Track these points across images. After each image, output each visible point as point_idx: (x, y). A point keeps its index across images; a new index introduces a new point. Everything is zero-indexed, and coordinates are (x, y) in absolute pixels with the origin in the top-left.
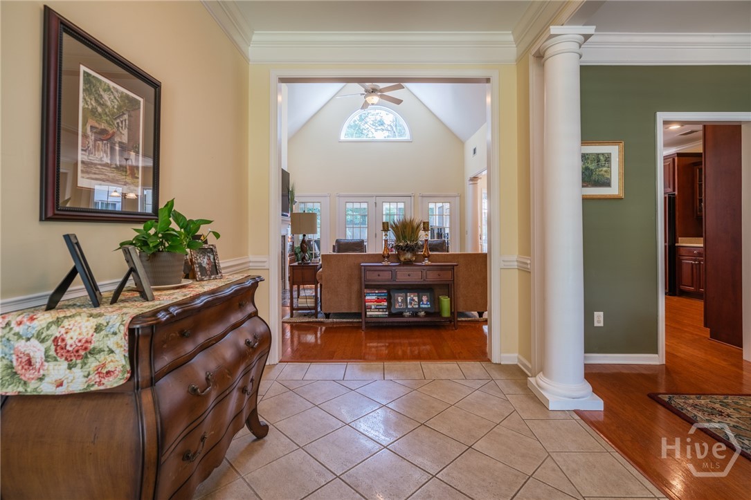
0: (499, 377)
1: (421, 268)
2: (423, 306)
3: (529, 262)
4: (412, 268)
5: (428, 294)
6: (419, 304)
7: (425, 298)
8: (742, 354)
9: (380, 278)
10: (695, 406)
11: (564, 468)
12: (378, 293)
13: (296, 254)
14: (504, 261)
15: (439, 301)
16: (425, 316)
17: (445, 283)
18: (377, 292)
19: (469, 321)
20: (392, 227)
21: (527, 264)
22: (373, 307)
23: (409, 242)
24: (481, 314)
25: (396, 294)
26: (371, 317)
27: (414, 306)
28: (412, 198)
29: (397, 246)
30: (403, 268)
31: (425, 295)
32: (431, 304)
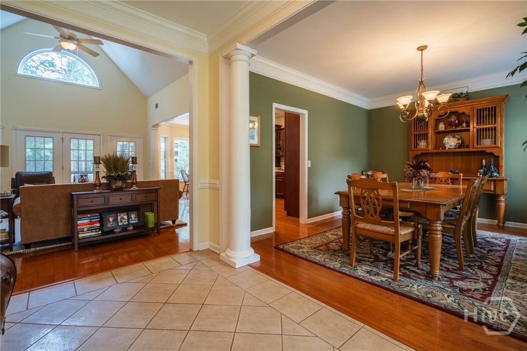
0: (202, 259)
1: (131, 192)
2: (132, 222)
3: (218, 183)
4: (123, 193)
5: (136, 212)
6: (128, 221)
7: (133, 216)
8: (299, 221)
9: (92, 204)
10: (292, 247)
11: (254, 295)
12: (91, 217)
14: (201, 183)
15: (144, 217)
16: (133, 230)
17: (149, 202)
18: (89, 216)
19: (166, 228)
21: (217, 184)
22: (85, 229)
23: (120, 173)
24: (174, 222)
25: (107, 216)
26: (84, 238)
27: (125, 223)
28: (102, 136)
29: (108, 176)
30: (114, 193)
31: (133, 214)
32: (138, 220)
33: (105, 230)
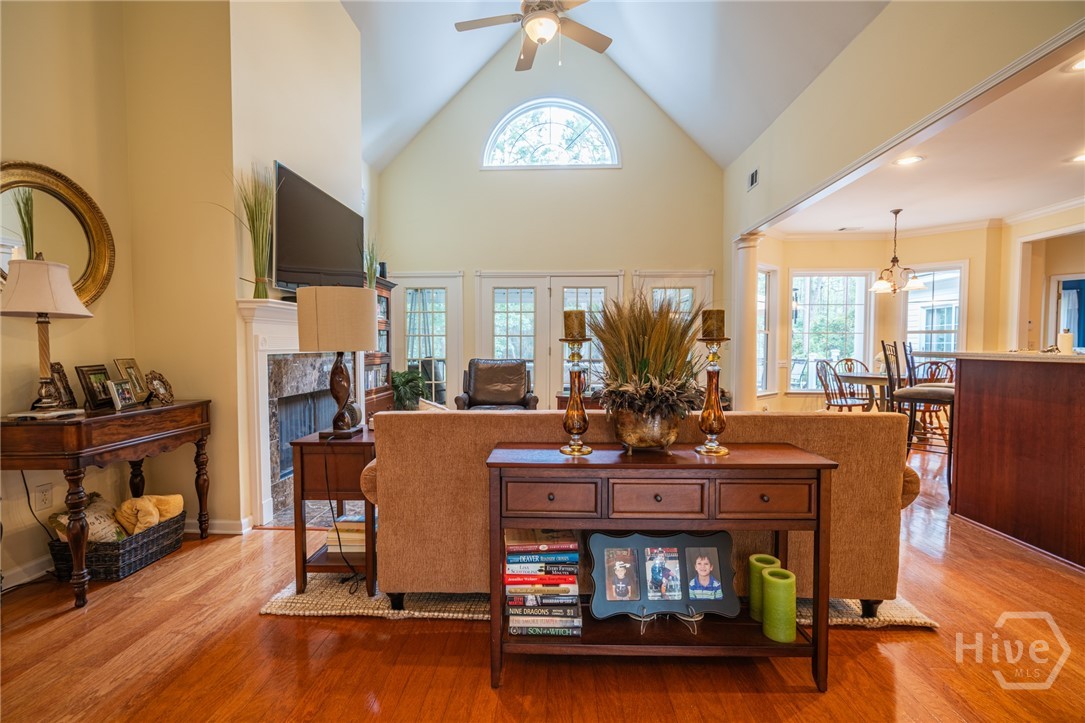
1: (700, 473)
2: (699, 594)
4: (668, 473)
5: (714, 551)
6: (685, 588)
7: (703, 567)
9: (554, 506)
12: (549, 552)
13: (395, 387)
18: (541, 549)
20: (595, 328)
22: (531, 600)
23: (656, 383)
24: (869, 609)
25: (607, 552)
27: (671, 596)
28: (621, 278)
29: (611, 392)
30: (632, 473)
31: (702, 557)
32: (723, 587)
33: (599, 611)
